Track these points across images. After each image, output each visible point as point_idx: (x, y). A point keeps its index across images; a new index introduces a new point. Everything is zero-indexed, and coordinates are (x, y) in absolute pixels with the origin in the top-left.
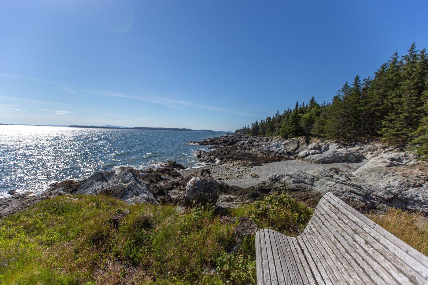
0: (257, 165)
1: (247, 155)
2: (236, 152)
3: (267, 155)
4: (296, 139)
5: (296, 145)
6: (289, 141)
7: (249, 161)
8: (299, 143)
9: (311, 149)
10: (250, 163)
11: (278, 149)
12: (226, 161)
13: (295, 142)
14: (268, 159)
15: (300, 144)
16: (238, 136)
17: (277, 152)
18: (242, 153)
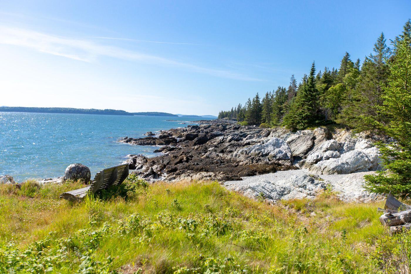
0: (233, 180)
1: (221, 162)
2: (202, 158)
3: (254, 161)
4: (310, 131)
5: (310, 143)
6: (297, 136)
7: (219, 173)
8: (314, 138)
9: (327, 149)
10: (220, 177)
11: (277, 150)
12: (179, 174)
13: (308, 137)
14: (255, 168)
15: (316, 141)
17: (275, 156)
18: (213, 158)
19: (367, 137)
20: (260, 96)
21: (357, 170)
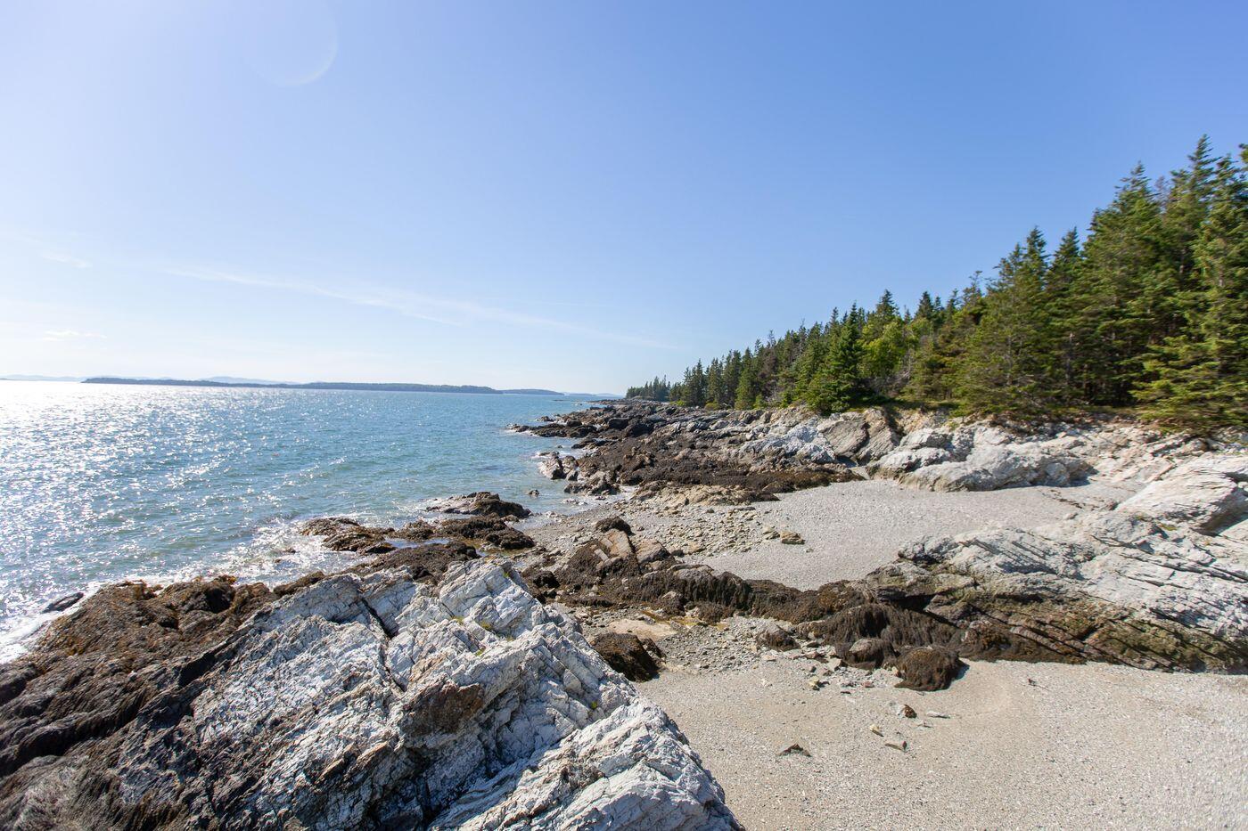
0: (763, 500)
1: (713, 467)
2: (676, 458)
3: (778, 466)
4: (856, 415)
5: (860, 433)
6: (834, 422)
7: (733, 487)
8: (866, 426)
9: (922, 446)
10: (739, 494)
11: (809, 446)
12: (657, 489)
13: (856, 424)
14: (789, 479)
15: (871, 431)
16: (647, 408)
17: (808, 456)
18: (695, 460)
19: (993, 424)
20: (703, 364)
21: (1007, 484)
